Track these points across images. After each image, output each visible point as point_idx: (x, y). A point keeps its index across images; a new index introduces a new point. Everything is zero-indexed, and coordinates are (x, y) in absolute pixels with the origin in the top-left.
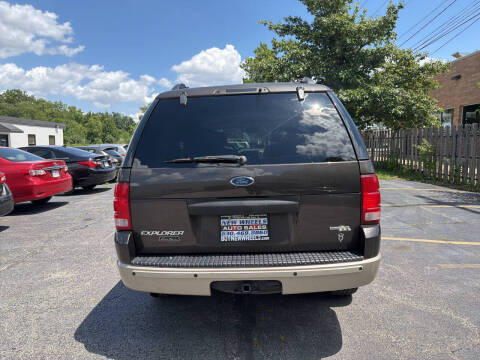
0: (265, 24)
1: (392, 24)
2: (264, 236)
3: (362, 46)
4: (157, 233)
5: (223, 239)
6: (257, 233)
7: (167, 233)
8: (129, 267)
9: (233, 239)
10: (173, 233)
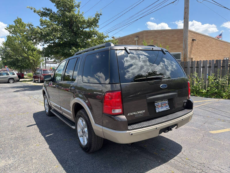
0: (31, 9)
1: (98, 21)
2: (168, 108)
3: (84, 29)
4: (135, 113)
5: (157, 111)
6: (166, 107)
7: (139, 112)
8: (128, 132)
9: (160, 111)
10: (141, 112)
